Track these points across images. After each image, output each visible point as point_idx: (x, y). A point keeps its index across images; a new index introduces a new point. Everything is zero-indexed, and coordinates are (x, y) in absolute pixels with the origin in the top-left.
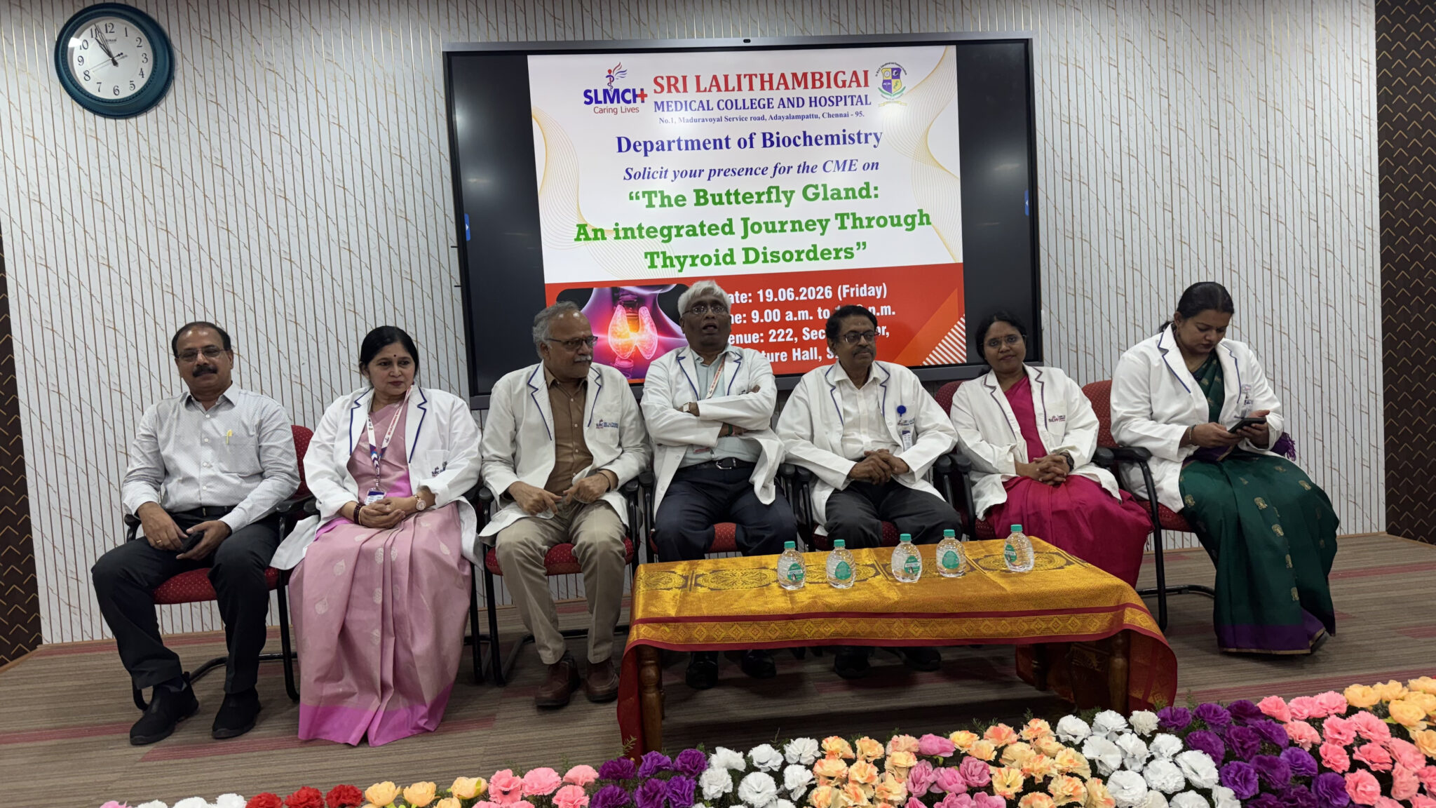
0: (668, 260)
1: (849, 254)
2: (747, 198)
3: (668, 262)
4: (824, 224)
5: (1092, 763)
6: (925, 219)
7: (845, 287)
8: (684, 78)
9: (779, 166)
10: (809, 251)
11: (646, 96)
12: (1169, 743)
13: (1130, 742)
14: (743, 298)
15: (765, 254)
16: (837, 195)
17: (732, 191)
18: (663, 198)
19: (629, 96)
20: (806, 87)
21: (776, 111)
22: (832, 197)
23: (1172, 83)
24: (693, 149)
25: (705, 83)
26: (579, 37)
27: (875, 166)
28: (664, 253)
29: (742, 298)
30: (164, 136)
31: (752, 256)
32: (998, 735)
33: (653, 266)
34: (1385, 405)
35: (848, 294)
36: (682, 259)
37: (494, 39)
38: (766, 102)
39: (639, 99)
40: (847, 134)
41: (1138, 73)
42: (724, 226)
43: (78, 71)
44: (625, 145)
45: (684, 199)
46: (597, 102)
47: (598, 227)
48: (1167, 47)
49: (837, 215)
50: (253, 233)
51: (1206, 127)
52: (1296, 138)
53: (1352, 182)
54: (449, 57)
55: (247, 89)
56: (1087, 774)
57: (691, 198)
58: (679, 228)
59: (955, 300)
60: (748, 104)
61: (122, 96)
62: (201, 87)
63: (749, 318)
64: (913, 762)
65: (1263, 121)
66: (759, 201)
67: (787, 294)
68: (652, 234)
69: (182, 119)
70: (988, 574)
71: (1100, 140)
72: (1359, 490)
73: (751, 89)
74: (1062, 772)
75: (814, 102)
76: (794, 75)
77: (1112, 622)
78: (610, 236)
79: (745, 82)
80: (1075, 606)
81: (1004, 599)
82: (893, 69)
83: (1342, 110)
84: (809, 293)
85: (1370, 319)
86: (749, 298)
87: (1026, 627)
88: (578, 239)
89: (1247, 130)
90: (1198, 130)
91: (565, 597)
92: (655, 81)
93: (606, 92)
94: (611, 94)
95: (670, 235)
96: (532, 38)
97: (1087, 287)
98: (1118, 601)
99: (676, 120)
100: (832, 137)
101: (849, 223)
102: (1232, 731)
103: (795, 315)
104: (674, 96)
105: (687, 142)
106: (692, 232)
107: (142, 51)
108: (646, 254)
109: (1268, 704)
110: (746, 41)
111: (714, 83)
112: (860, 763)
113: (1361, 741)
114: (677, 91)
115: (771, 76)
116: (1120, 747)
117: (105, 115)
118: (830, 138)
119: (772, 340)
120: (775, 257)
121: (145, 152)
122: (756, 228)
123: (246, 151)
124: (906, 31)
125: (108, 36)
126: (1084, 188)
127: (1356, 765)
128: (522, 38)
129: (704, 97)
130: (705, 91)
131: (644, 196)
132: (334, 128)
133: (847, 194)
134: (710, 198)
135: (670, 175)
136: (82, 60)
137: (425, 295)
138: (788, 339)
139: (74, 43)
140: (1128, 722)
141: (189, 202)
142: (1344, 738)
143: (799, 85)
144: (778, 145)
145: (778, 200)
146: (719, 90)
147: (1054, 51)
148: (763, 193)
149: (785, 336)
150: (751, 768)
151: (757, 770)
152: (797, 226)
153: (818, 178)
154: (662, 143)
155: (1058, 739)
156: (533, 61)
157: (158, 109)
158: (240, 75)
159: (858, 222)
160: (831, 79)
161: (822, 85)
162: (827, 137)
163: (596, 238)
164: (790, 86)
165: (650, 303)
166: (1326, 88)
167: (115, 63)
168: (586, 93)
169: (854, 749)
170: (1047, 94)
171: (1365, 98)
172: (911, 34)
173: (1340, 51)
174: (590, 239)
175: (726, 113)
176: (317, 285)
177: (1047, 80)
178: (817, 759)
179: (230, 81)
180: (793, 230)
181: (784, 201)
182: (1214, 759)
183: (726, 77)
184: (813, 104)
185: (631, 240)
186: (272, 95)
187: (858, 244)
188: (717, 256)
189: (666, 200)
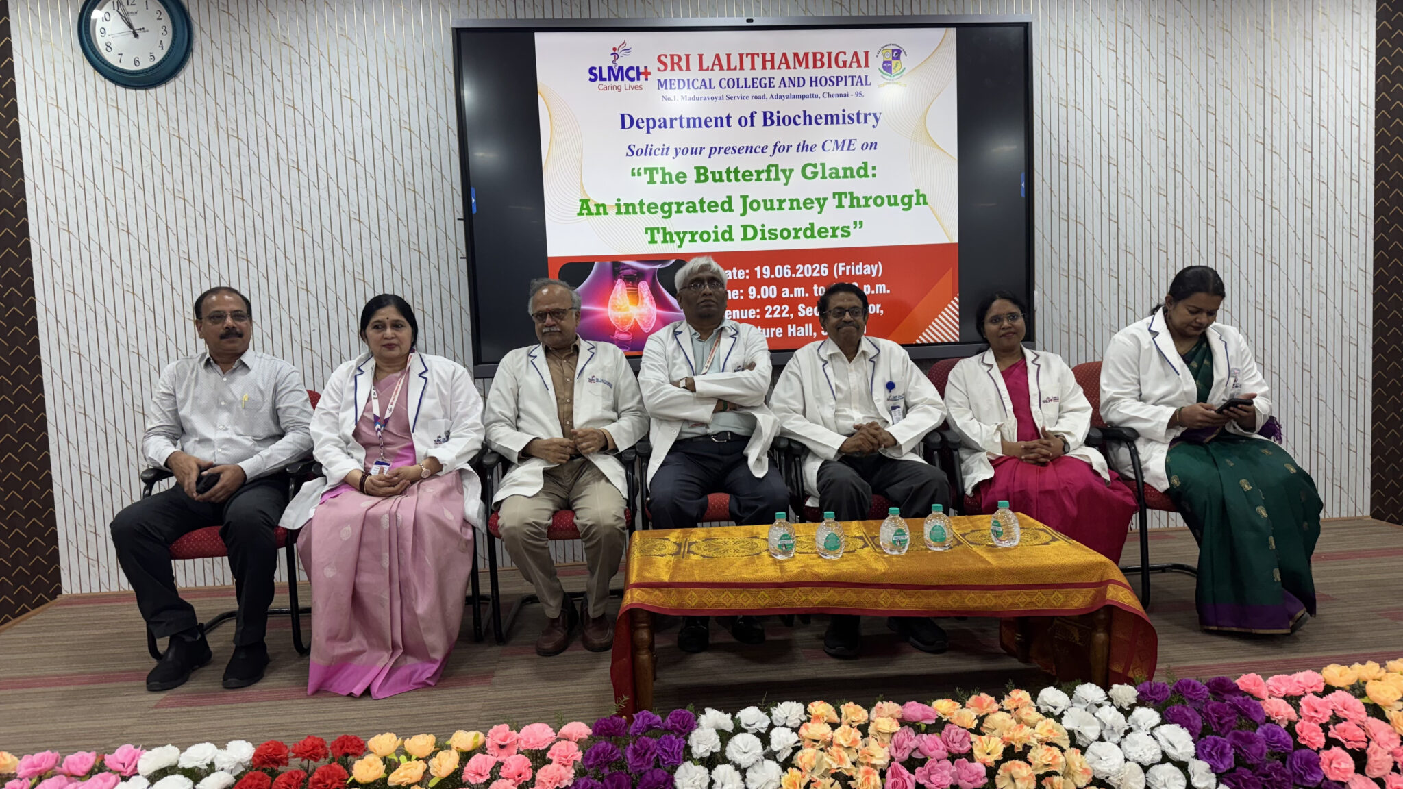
0: (668, 236)
1: (846, 232)
2: (747, 175)
3: (668, 237)
4: (821, 202)
5: (1071, 733)
6: (921, 199)
7: (841, 265)
8: (688, 56)
9: (779, 145)
10: (806, 229)
11: (650, 73)
12: (1147, 716)
13: (1109, 714)
14: (741, 274)
15: (763, 231)
16: (835, 174)
17: (732, 169)
18: (664, 174)
19: (633, 74)
20: (807, 67)
21: (776, 91)
22: (830, 176)
23: (1170, 69)
24: (694, 126)
25: (708, 62)
26: (586, 15)
27: (874, 146)
28: (664, 229)
29: (739, 274)
30: (182, 107)
31: (750, 233)
32: (980, 704)
33: (653, 241)
34: (1373, 391)
35: (844, 272)
36: (682, 235)
37: (502, 16)
38: (767, 81)
39: (642, 77)
40: (847, 114)
41: (1137, 59)
42: (724, 203)
43: (100, 42)
44: (627, 121)
45: (685, 176)
46: (602, 79)
47: (600, 203)
48: (1167, 33)
49: (834, 194)
50: (267, 203)
51: (1203, 113)
52: (1292, 124)
53: (1347, 169)
54: (458, 33)
55: (262, 62)
56: (1066, 745)
57: (692, 175)
58: (679, 205)
59: (949, 280)
60: (749, 83)
61: (141, 67)
62: (218, 60)
63: (746, 294)
64: (896, 728)
65: (1260, 107)
66: (758, 179)
67: (783, 271)
68: (653, 210)
69: (200, 90)
70: (975, 548)
71: (1096, 124)
72: (1345, 474)
73: (753, 68)
74: (1041, 742)
75: (815, 82)
76: (796, 55)
77: (1095, 597)
78: (612, 211)
79: (747, 61)
80: (1059, 581)
81: (990, 573)
82: (893, 51)
83: (1340, 98)
84: (805, 270)
85: (1361, 306)
86: (746, 274)
87: (1010, 600)
88: (580, 214)
89: (1244, 115)
90: (1195, 114)
91: (562, 561)
92: (659, 58)
93: (610, 69)
94: (616, 72)
95: (670, 211)
96: (539, 16)
97: (1081, 269)
98: (1102, 577)
99: (678, 98)
100: (832, 116)
101: (846, 201)
102: (1209, 706)
103: (791, 292)
104: (677, 74)
105: (688, 120)
106: (692, 208)
107: (163, 23)
108: (647, 229)
109: (1246, 681)
110: (749, 21)
111: (717, 62)
112: (845, 727)
113: (1336, 719)
114: (680, 69)
115: (772, 55)
116: (1099, 719)
117: (126, 86)
118: (829, 118)
119: (768, 316)
120: (773, 234)
121: (164, 122)
122: (755, 206)
123: (261, 123)
124: (907, 13)
125: (129, 9)
126: (1080, 171)
127: (1331, 743)
128: (530, 16)
129: (706, 75)
130: (708, 69)
131: (645, 173)
132: (346, 102)
133: (845, 173)
134: (710, 176)
135: (672, 152)
136: (104, 31)
137: (432, 265)
138: (784, 315)
139: (97, 14)
140: (1108, 695)
141: (206, 172)
142: (1321, 716)
143: (800, 65)
144: (779, 124)
145: (777, 178)
146: (721, 68)
147: (1054, 35)
148: (763, 171)
149: (781, 312)
150: (738, 729)
151: (745, 731)
152: (795, 203)
153: (817, 157)
154: (665, 120)
155: (1038, 710)
156: (539, 38)
157: (177, 80)
158: (256, 49)
159: (855, 201)
160: (832, 59)
161: (823, 64)
162: (826, 116)
163: (598, 213)
164: (792, 65)
165: (650, 277)
166: (1324, 75)
167: (136, 35)
168: (591, 70)
169: (839, 714)
170: (1046, 76)
171: (1363, 86)
172: (912, 16)
173: (1340, 39)
174: (592, 214)
175: (727, 92)
176: (328, 255)
177: (1046, 64)
178: (802, 722)
179: (246, 54)
180: (791, 208)
181: (783, 180)
182: (1191, 733)
183: (729, 56)
184: (814, 84)
185: (632, 216)
186: (286, 68)
187: (855, 223)
188: (716, 233)
189: (667, 178)
